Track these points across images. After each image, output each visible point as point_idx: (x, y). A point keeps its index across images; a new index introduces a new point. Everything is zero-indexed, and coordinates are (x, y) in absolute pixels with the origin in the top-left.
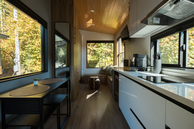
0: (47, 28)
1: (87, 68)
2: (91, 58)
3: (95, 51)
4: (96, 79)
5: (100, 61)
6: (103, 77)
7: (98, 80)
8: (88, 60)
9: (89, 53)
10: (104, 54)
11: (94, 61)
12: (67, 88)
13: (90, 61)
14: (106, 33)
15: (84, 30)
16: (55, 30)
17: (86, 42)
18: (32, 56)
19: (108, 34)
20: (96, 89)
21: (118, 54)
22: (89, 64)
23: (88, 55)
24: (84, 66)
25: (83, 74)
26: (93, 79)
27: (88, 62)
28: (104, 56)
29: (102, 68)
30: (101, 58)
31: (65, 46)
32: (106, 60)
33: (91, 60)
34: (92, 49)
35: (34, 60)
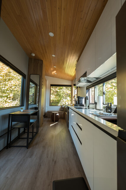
0: (25, 78)
1: (50, 106)
2: (54, 98)
3: (57, 92)
4: (56, 114)
5: (61, 101)
6: (62, 113)
7: (58, 114)
8: (51, 100)
9: (53, 94)
10: (64, 95)
11: (56, 101)
12: (37, 116)
13: (53, 101)
14: (66, 80)
15: (49, 76)
16: (30, 79)
17: (50, 85)
18: (4, 95)
19: (67, 80)
20: (56, 121)
21: (74, 95)
22: (52, 103)
23: (51, 96)
24: (48, 104)
25: (46, 111)
26: (54, 114)
27: (51, 101)
28: (65, 97)
29: (62, 106)
30: (62, 98)
31: (33, 88)
32: (66, 100)
33: (54, 99)
34: (55, 91)
35: (5, 98)
